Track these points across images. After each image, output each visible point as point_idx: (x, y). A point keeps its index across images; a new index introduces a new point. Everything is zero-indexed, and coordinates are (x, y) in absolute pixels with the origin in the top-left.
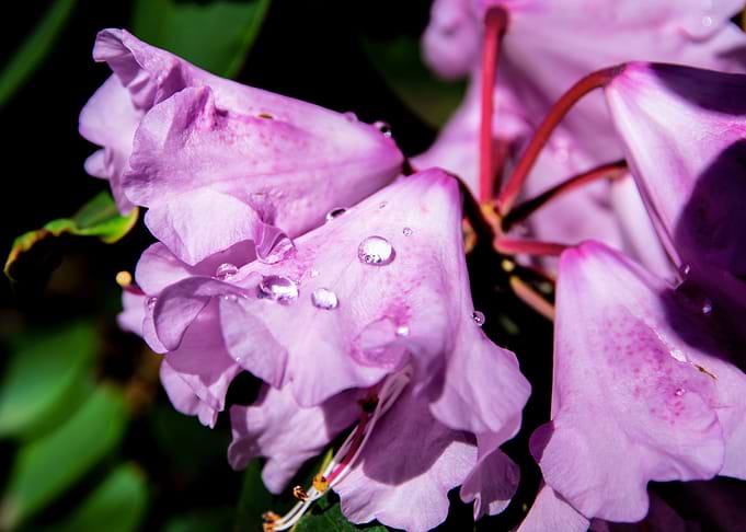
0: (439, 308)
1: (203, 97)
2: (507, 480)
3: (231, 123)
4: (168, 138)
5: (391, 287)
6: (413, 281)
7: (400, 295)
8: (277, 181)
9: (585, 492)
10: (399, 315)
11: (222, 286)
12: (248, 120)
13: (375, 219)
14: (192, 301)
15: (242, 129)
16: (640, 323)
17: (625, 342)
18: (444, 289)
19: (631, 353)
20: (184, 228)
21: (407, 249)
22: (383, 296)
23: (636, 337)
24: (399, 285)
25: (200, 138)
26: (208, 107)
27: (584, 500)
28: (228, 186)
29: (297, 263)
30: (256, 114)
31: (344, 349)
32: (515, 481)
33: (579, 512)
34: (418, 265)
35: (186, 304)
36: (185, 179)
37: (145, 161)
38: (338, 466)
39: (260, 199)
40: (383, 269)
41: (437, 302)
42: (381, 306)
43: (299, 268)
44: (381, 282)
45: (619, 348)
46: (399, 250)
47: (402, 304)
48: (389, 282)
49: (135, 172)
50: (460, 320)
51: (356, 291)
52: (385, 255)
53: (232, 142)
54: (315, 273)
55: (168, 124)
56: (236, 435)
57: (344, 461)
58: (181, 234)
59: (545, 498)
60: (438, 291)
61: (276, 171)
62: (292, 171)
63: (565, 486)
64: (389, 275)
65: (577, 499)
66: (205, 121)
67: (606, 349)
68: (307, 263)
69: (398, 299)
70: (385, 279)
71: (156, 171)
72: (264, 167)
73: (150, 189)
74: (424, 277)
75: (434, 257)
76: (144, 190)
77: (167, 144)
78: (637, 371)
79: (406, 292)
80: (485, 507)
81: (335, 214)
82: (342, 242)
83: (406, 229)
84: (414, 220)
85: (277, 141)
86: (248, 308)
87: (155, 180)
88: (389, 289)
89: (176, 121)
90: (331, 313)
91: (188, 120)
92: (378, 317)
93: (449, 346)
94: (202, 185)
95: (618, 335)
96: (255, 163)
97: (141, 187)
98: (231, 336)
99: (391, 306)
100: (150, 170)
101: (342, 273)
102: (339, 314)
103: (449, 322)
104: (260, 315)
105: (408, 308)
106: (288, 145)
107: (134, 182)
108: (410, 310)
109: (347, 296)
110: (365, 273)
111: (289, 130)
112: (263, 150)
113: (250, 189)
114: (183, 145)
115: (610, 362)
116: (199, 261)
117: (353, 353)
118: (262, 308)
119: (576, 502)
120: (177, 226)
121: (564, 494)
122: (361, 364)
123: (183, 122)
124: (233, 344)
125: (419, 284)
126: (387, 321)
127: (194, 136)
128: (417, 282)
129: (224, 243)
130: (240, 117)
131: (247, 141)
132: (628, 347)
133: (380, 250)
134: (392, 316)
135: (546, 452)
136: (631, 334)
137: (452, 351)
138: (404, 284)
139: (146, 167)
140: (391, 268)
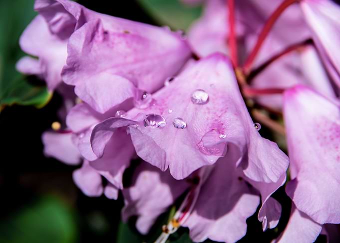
0: (238, 123)
1: (98, 25)
2: (276, 210)
3: (111, 37)
4: (83, 48)
5: (211, 115)
6: (222, 110)
7: (217, 118)
8: (137, 66)
9: (318, 211)
10: (219, 128)
11: (126, 122)
12: (119, 35)
13: (195, 81)
14: (108, 132)
15: (117, 40)
16: (334, 124)
17: (328, 134)
18: (238, 113)
19: (332, 139)
20: (95, 94)
21: (214, 95)
22: (207, 119)
23: (334, 131)
24: (215, 113)
25: (98, 47)
26: (100, 29)
27: (318, 216)
28: (115, 70)
29: (158, 107)
30: (122, 31)
31: (195, 147)
32: (280, 211)
33: (315, 222)
34: (223, 103)
35: (105, 133)
36: (93, 69)
37: (74, 61)
38: (182, 215)
39: (130, 76)
40: (205, 106)
41: (237, 120)
42: (208, 125)
43: (160, 109)
44: (205, 113)
45: (325, 138)
46: (211, 96)
47: (219, 122)
48: (209, 112)
49: (69, 67)
50: (249, 128)
51: (193, 118)
52: (205, 99)
53: (113, 47)
54: (170, 111)
55: (83, 40)
56: (126, 203)
57: (185, 211)
58: (94, 98)
59: (295, 218)
60: (236, 114)
61: (136, 61)
62: (143, 60)
63: (307, 210)
64: (208, 109)
65: (314, 216)
66: (99, 37)
67: (318, 139)
68: (163, 107)
69: (216, 120)
70: (207, 111)
71: (79, 66)
72: (130, 59)
73: (75, 75)
74: (227, 108)
75: (230, 98)
76: (72, 76)
77: (83, 51)
78: (337, 148)
79: (219, 117)
80: (268, 225)
81: (171, 80)
82: (180, 94)
83: (211, 85)
84: (214, 80)
85: (135, 45)
86: (143, 131)
87: (78, 70)
88: (210, 116)
89: (86, 39)
90: (184, 130)
91: (91, 38)
92: (208, 130)
93: (248, 142)
94: (101, 71)
95: (324, 131)
96: (125, 57)
97: (71, 75)
98: (138, 146)
99: (213, 124)
100: (76, 65)
101: (185, 110)
102: (188, 130)
103: (245, 129)
104: (149, 134)
105: (222, 124)
106: (140, 47)
107: (68, 72)
108: (224, 125)
109: (190, 121)
110: (196, 109)
111: (139, 39)
112: (128, 50)
113: (125, 71)
114: (90, 51)
115: (321, 145)
116: (106, 110)
117: (200, 149)
118: (149, 131)
119: (314, 218)
120: (92, 94)
121: (308, 213)
122: (205, 154)
123: (90, 39)
124: (140, 150)
125: (226, 112)
126: (214, 131)
127: (95, 46)
128: (224, 111)
129: (119, 100)
130: (114, 34)
131: (121, 46)
132: (330, 136)
133: (201, 96)
134: (216, 129)
135: (296, 193)
136: (331, 130)
137: (249, 143)
138: (217, 113)
139: (75, 64)
140: (209, 105)
